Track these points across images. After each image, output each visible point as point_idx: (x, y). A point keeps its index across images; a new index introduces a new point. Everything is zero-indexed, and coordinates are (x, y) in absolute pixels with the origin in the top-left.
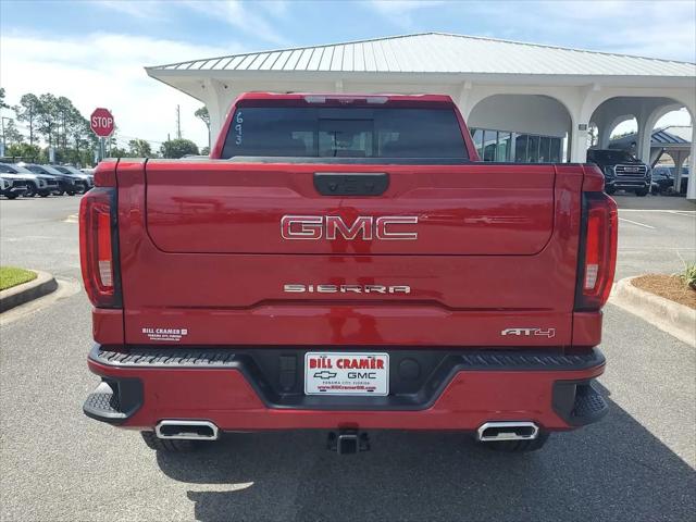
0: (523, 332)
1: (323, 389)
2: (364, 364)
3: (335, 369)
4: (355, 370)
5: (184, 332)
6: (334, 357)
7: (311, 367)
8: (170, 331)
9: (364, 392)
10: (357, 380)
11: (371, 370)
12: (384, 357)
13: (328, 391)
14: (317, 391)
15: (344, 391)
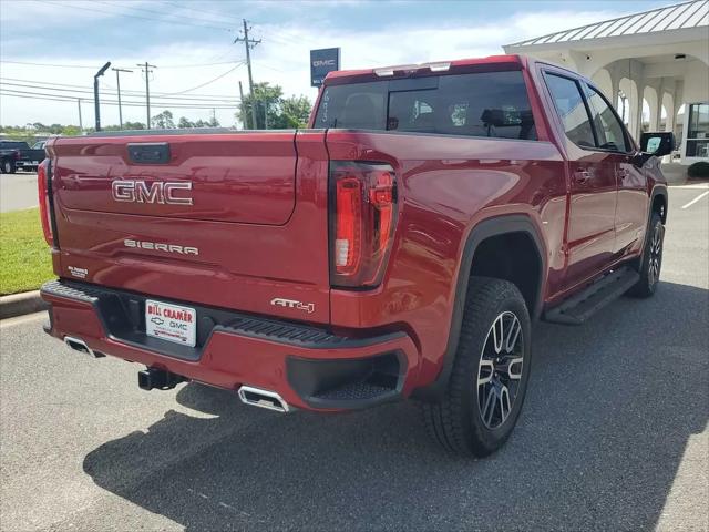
0: (288, 304)
1: (156, 333)
2: (180, 316)
3: (162, 317)
4: (173, 320)
6: (163, 306)
7: (150, 312)
9: (179, 340)
10: (176, 329)
11: (184, 323)
12: (192, 312)
13: (160, 335)
14: (153, 334)
15: (169, 337)
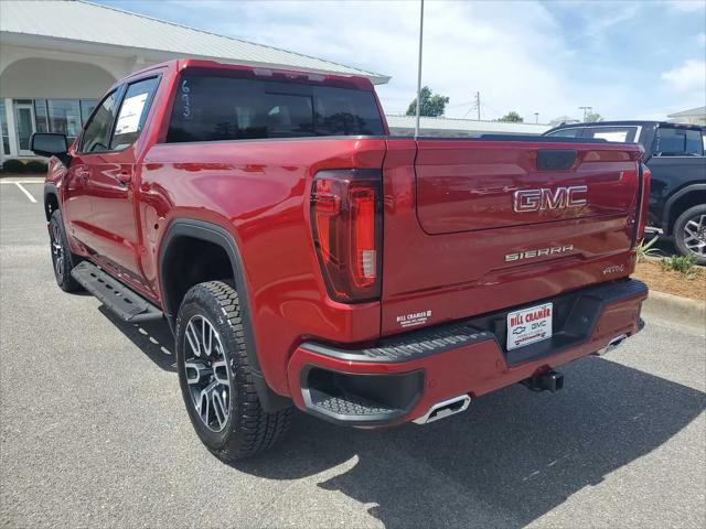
0: (612, 270)
1: (517, 343)
2: (540, 315)
3: (524, 323)
4: (535, 322)
5: (429, 313)
6: (524, 313)
7: (511, 325)
8: (418, 315)
9: (540, 338)
10: (536, 329)
11: (543, 319)
12: (550, 306)
13: (521, 343)
14: (514, 346)
15: (530, 341)
